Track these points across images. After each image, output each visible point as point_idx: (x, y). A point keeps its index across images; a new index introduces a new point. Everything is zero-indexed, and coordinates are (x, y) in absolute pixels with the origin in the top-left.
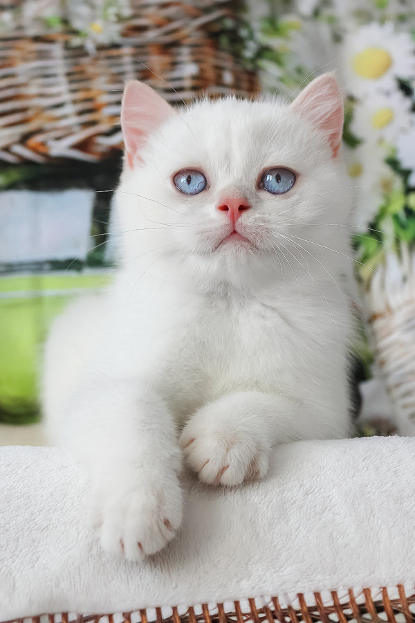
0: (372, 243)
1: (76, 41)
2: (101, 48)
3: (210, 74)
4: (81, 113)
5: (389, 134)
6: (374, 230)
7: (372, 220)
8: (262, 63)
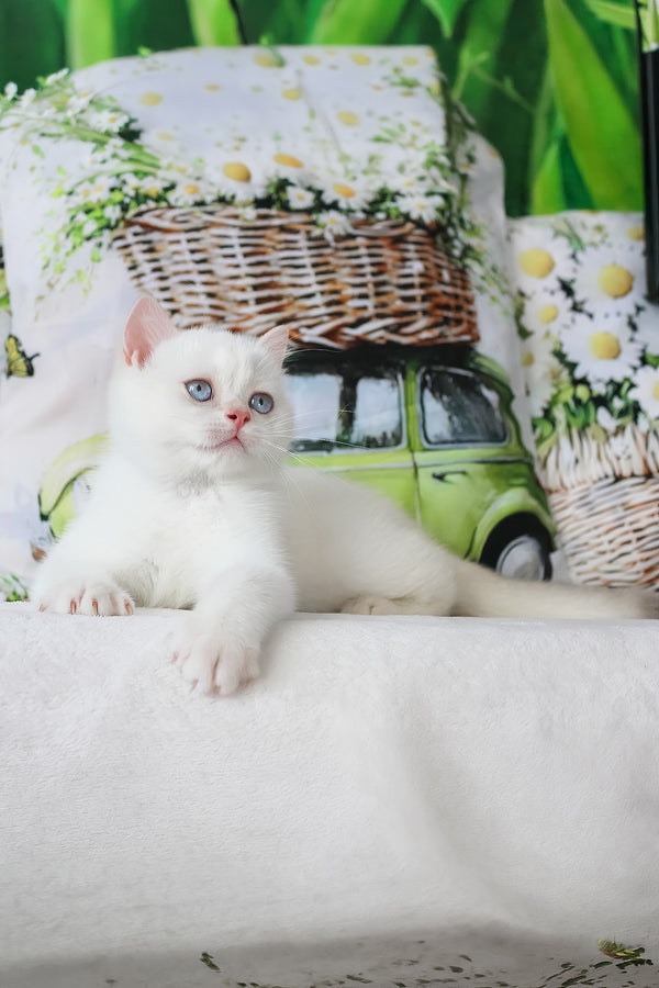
0: (547, 428)
1: (316, 232)
2: (338, 239)
3: (433, 272)
4: (329, 304)
5: (555, 328)
6: (548, 414)
7: (546, 406)
8: (469, 262)
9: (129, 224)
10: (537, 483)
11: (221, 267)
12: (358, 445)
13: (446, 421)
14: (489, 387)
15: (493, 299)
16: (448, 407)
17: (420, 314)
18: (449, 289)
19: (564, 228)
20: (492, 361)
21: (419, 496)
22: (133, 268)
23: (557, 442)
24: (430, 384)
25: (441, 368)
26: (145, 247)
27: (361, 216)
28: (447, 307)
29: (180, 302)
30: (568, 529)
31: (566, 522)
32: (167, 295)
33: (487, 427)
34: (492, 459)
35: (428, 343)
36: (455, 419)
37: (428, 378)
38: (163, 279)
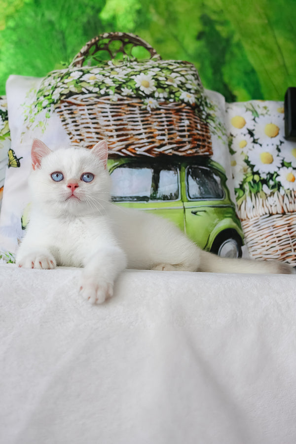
0: (242, 192)
1: (143, 107)
2: (153, 110)
3: (193, 125)
4: (148, 138)
5: (245, 150)
6: (242, 187)
7: (241, 183)
8: (209, 121)
9: (62, 102)
10: (237, 216)
11: (102, 121)
12: (159, 199)
13: (198, 189)
14: (216, 175)
15: (219, 137)
16: (198, 183)
17: (187, 142)
18: (200, 132)
19: (251, 108)
20: (218, 163)
21: (185, 221)
22: (64, 121)
23: (246, 199)
24: (191, 173)
25: (196, 166)
26: (69, 112)
27: (163, 100)
28: (199, 140)
29: (84, 136)
30: (248, 236)
31: (249, 233)
32: (78, 133)
33: (215, 192)
34: (217, 205)
35: (190, 155)
36: (201, 188)
37: (190, 170)
38: (76, 126)
